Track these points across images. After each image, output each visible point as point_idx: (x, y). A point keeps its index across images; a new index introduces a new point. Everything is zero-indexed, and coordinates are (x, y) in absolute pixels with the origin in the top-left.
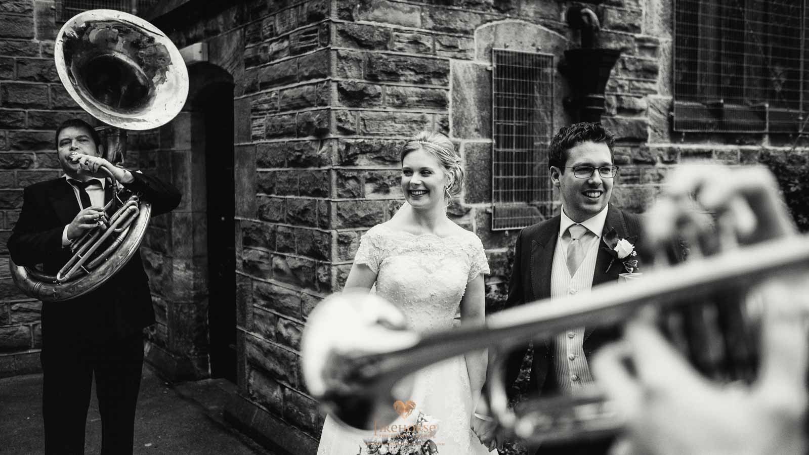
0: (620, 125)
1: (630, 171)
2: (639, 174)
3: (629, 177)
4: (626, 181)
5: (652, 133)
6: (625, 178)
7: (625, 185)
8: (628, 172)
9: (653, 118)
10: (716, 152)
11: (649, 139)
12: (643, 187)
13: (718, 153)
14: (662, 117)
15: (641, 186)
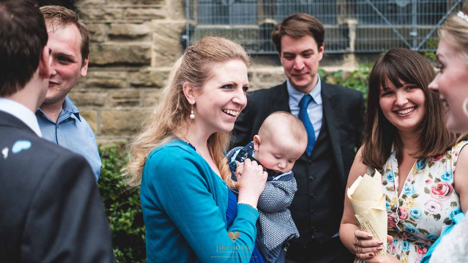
0: (107, 51)
1: (125, 94)
2: (138, 97)
3: (123, 100)
4: (120, 104)
5: (157, 58)
6: (118, 101)
7: (119, 108)
8: (121, 96)
9: (158, 42)
10: (258, 75)
11: (153, 62)
12: (144, 110)
13: (261, 76)
14: (172, 41)
15: (143, 109)
